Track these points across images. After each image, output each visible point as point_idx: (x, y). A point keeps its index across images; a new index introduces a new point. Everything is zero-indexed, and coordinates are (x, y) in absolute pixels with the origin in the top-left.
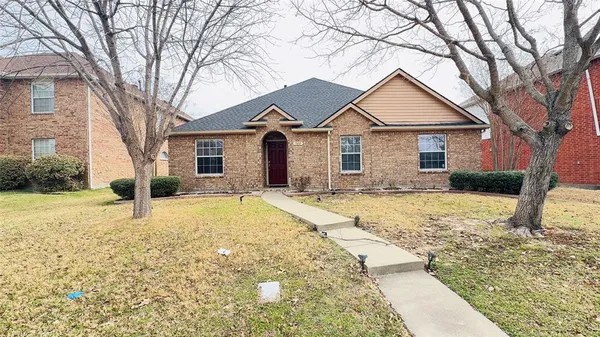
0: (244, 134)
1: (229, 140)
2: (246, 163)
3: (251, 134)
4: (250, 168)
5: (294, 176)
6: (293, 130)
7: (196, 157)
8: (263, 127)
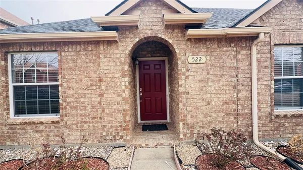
0: (97, 43)
1: (69, 54)
2: (101, 95)
3: (110, 42)
4: (109, 104)
5: (189, 120)
6: (191, 32)
7: (11, 86)
8: (133, 28)
